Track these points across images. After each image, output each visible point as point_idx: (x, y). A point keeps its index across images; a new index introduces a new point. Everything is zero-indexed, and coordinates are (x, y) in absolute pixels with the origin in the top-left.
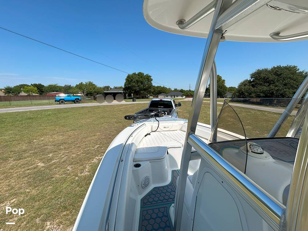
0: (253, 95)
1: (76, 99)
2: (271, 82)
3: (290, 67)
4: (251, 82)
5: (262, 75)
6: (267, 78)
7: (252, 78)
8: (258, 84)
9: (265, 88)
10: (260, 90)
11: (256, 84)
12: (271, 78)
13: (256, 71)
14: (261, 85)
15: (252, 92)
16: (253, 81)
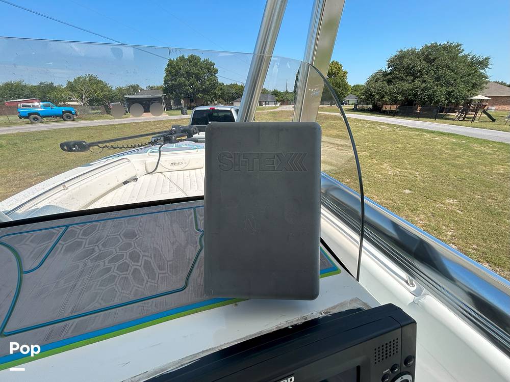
0: (387, 98)
1: (64, 112)
2: (416, 74)
3: (450, 46)
4: (388, 75)
5: (405, 60)
6: (413, 67)
7: (389, 67)
8: (397, 78)
9: (406, 86)
10: (399, 89)
11: (393, 78)
12: (418, 68)
13: (397, 53)
14: (402, 79)
15: (386, 93)
16: (390, 74)
